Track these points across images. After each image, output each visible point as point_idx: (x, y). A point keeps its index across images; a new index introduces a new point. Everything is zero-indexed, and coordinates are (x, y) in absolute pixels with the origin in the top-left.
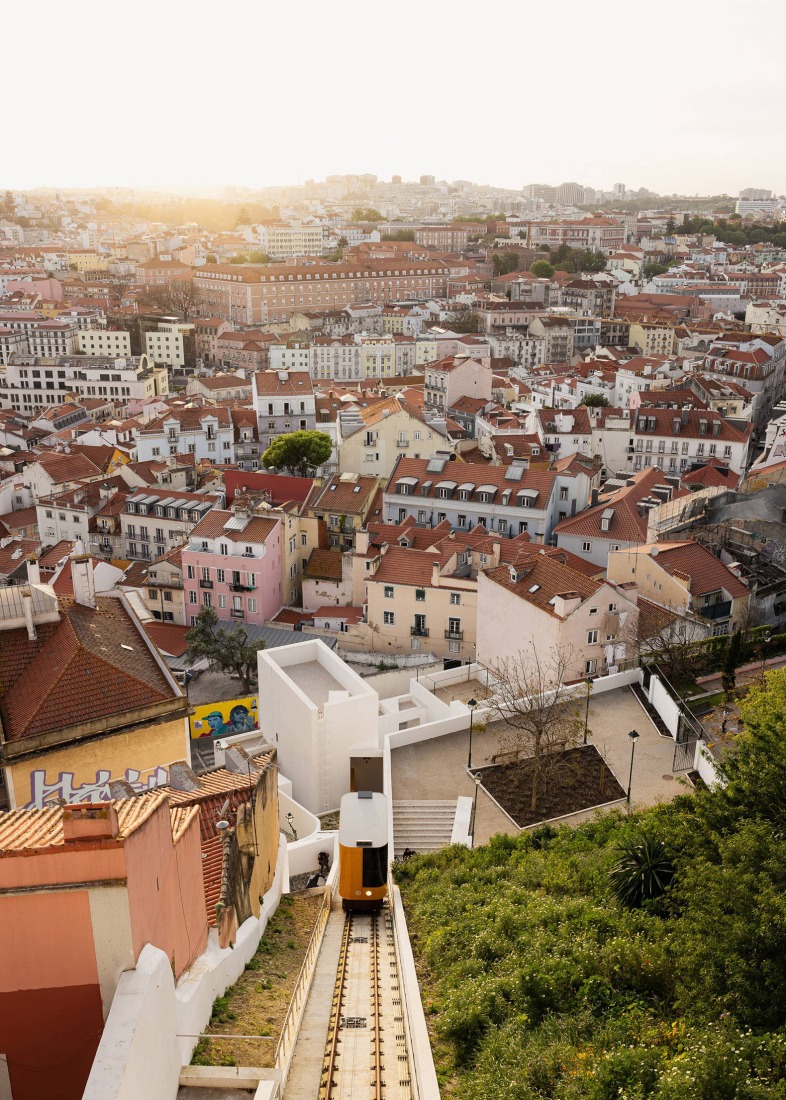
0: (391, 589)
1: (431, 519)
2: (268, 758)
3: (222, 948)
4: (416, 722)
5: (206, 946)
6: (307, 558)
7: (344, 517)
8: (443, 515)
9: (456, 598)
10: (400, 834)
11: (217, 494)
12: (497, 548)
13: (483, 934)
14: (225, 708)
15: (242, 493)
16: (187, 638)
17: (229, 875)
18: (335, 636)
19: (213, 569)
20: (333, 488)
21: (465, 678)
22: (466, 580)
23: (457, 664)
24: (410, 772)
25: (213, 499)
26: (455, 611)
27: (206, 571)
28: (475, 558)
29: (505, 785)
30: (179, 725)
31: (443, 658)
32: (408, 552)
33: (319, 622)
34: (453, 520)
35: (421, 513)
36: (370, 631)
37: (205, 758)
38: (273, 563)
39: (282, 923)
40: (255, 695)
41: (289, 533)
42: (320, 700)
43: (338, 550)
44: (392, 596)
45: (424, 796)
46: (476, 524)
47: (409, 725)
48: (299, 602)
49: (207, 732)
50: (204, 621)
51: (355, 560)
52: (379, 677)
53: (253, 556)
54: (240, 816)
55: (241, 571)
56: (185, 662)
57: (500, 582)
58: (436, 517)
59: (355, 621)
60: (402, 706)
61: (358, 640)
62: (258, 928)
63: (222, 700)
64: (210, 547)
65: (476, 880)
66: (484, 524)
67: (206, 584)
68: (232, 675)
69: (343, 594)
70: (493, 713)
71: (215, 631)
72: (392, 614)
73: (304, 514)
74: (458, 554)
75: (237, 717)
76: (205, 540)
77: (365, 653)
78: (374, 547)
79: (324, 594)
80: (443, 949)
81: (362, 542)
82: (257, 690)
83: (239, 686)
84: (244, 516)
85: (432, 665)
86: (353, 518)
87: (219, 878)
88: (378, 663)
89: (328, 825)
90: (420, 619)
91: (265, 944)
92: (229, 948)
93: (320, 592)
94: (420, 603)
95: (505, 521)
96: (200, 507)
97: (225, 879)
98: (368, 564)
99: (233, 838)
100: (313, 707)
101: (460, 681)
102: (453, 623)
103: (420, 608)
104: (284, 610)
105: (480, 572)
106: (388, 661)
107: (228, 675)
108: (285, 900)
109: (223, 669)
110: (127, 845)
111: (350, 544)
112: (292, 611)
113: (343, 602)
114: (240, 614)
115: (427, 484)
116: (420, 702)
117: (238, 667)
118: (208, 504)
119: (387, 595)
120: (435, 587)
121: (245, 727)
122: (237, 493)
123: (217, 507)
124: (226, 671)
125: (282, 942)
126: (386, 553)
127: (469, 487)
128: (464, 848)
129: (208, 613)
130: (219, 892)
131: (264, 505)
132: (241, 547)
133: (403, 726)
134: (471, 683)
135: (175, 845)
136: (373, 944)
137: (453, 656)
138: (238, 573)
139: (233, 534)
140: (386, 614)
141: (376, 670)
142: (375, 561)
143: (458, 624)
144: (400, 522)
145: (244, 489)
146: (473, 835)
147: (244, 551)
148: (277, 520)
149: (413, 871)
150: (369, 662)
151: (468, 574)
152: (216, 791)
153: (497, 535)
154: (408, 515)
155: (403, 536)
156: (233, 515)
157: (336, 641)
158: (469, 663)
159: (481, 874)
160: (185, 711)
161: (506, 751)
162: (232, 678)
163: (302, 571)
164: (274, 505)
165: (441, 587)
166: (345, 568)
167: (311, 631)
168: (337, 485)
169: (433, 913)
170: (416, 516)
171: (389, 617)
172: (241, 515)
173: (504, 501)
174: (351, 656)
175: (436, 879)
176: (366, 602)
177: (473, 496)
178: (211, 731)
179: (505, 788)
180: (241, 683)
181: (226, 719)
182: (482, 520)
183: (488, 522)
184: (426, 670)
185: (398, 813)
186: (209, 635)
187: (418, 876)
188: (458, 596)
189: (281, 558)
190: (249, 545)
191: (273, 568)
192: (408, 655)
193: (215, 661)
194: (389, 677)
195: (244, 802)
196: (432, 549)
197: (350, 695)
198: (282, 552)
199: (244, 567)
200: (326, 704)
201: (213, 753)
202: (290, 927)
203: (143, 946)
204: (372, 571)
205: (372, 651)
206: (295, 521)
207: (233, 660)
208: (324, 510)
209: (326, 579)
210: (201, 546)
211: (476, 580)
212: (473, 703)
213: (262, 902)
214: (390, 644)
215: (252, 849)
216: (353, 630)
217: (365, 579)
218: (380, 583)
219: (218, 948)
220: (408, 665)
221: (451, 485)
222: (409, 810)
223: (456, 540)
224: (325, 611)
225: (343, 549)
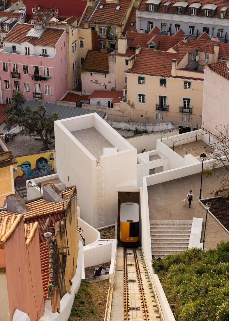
0: (143, 78)
1: (170, 29)
2: (71, 192)
3: (53, 312)
4: (161, 169)
5: (44, 311)
6: (85, 58)
7: (109, 28)
8: (178, 26)
9: (187, 85)
10: (155, 242)
11: (20, 12)
12: (216, 49)
13: (224, 306)
14: (33, 159)
15: (38, 11)
16: (5, 113)
17: (54, 267)
18: (104, 110)
19: (20, 64)
20: (101, 7)
21: (194, 139)
22: (195, 72)
23: (188, 130)
24: (161, 202)
25: (18, 15)
26: (187, 94)
27: (15, 66)
28: (201, 57)
29: (224, 210)
30: (7, 170)
31: (178, 125)
32: (155, 53)
33: (94, 101)
34: (185, 29)
35: (163, 24)
36: (128, 107)
37: (20, 192)
38: (61, 60)
39: (84, 297)
40: (53, 150)
41: (71, 39)
42: (98, 154)
43: (105, 51)
44: (143, 83)
45: (170, 217)
46: (202, 33)
47: (156, 170)
48: (79, 87)
49: (21, 175)
50: (16, 101)
51: (118, 58)
52: (135, 138)
53: (47, 56)
54: (57, 229)
55: (39, 66)
56: (5, 129)
57: (220, 73)
58: (173, 27)
59: (118, 101)
60: (151, 158)
61: (120, 113)
62: (71, 301)
63: (30, 154)
64: (17, 49)
65: (212, 271)
66: (207, 32)
67: (16, 75)
68: (36, 137)
69: (109, 82)
70: (217, 163)
71: (24, 107)
72: (143, 96)
73: (81, 26)
74: (189, 54)
75: (40, 165)
76: (14, 44)
77: (125, 122)
78: (131, 49)
79: (96, 82)
80: (196, 314)
81: (122, 45)
82: (54, 147)
83: (41, 144)
84: (40, 27)
85: (171, 130)
86: (115, 29)
87: (48, 269)
88: (134, 129)
89: (104, 236)
90: (162, 99)
91: (76, 311)
92: (57, 313)
93: (94, 81)
94: (163, 88)
95: (222, 30)
96: (9, 21)
97: (52, 270)
98: (127, 61)
99: (54, 243)
100: (93, 158)
101: (191, 141)
102: (185, 102)
103: (163, 91)
104: (69, 93)
105: (206, 66)
106: (141, 128)
107: (33, 137)
108: (84, 283)
109: (30, 133)
110: (5, 247)
111: (114, 47)
112: (74, 94)
113: (109, 87)
114: (39, 96)
115: (167, 4)
116: (164, 156)
117: (39, 132)
118: (14, 19)
119: (140, 83)
120: (174, 77)
121: (46, 172)
122: (34, 11)
123: (20, 22)
124: (32, 134)
125: (86, 309)
126: (139, 53)
127: (196, 6)
128: (199, 250)
129: (18, 95)
130: (48, 278)
131: (54, 19)
132: (39, 49)
133: (152, 171)
134: (198, 143)
135: (27, 247)
136: (144, 311)
137: (185, 123)
138: (37, 68)
139: (33, 40)
140: (139, 95)
141: (133, 134)
142: (132, 59)
143: (189, 102)
144: (148, 31)
145: (39, 8)
146: (204, 242)
147: (41, 52)
148: (64, 30)
149: (167, 265)
150: (128, 128)
151: (196, 67)
152: (40, 214)
153: (217, 40)
154: (154, 27)
155: (151, 41)
156: (33, 27)
157: (105, 114)
158: (197, 129)
159: (214, 267)
160: (10, 161)
161: (226, 188)
162: (36, 139)
163: (81, 66)
164: (61, 20)
165: (177, 77)
166: (111, 64)
167: (87, 107)
168: (104, 5)
169: (185, 292)
170: (159, 27)
171: (141, 98)
172: (38, 27)
173: (222, 15)
174: (116, 124)
175: (184, 271)
176: (126, 87)
177: (200, 12)
178: (24, 174)
179: (224, 212)
180: (42, 143)
181: (33, 166)
182: (206, 29)
183: (210, 31)
184: (167, 134)
185: (153, 228)
186: (19, 110)
187: (170, 269)
188: (189, 83)
189: (66, 57)
190: (44, 48)
191: (61, 64)
192: (154, 124)
193: (24, 128)
194: (142, 139)
195: (58, 220)
196: (171, 50)
197: (118, 151)
198: (67, 52)
199: (41, 64)
200: (102, 157)
201: (26, 189)
202: (89, 300)
203: (14, 311)
204: (130, 66)
205: (130, 121)
206: (75, 31)
207: (36, 127)
208: (95, 23)
209: (98, 71)
210: (12, 48)
211: (203, 72)
212: (203, 156)
213: (71, 284)
214: (142, 116)
215: (65, 251)
216: (117, 107)
217: (125, 72)
218: (135, 74)
219: (51, 312)
220: (155, 130)
221: (184, 5)
222: (160, 226)
223: (188, 44)
224: (97, 94)
225: (109, 51)
